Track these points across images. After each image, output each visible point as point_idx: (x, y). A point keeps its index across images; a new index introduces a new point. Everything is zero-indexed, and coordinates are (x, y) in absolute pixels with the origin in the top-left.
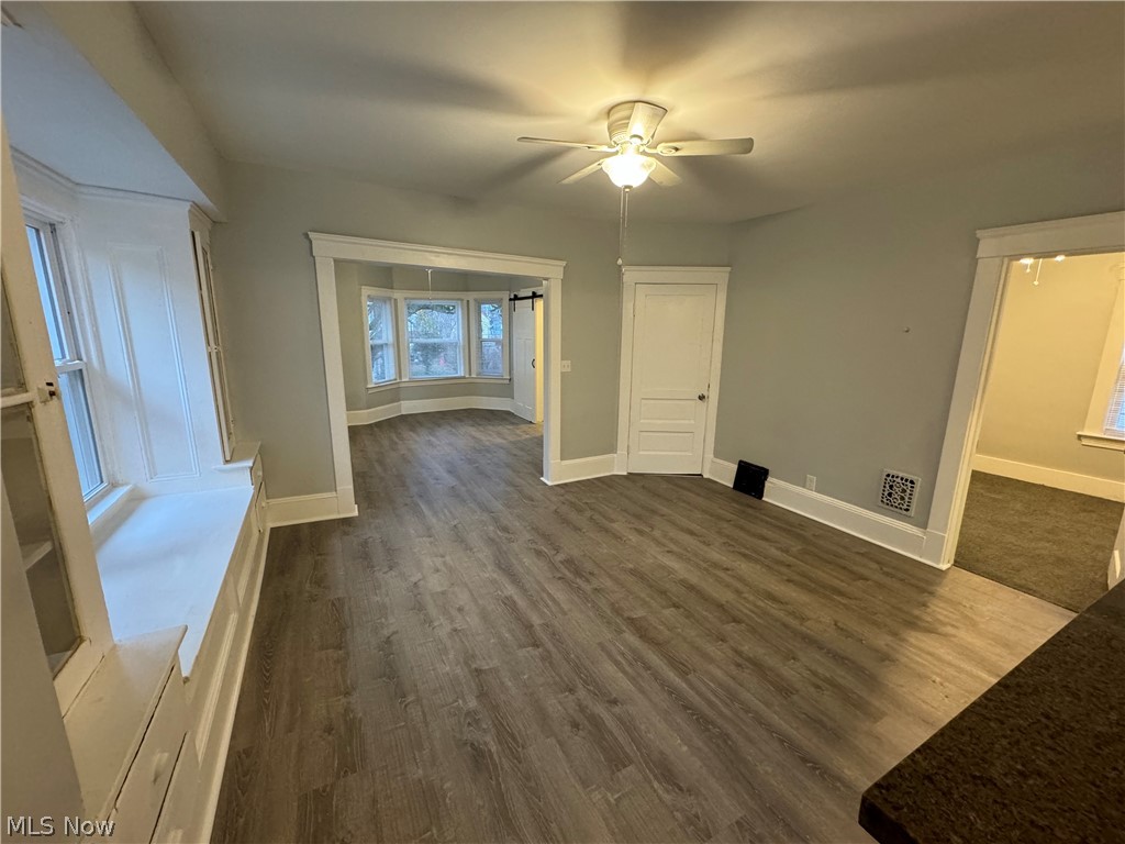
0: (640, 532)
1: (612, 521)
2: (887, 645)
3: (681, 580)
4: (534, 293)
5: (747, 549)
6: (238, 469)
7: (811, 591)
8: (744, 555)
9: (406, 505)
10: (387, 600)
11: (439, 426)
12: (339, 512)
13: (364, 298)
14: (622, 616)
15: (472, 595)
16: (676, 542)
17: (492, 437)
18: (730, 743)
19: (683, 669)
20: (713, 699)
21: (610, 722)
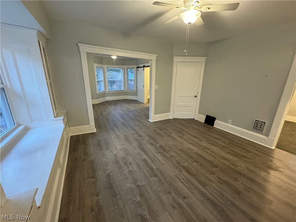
0: (180, 137)
1: (171, 133)
2: (265, 175)
3: (196, 153)
4: (144, 66)
5: (213, 142)
6: (59, 120)
7: (236, 156)
8: (213, 144)
9: (110, 128)
10: (107, 160)
11: (117, 104)
12: (91, 131)
13: (95, 67)
14: (180, 165)
15: (133, 158)
16: (192, 140)
17: (132, 107)
18: (226, 214)
19: (204, 185)
20: (216, 196)
21: (184, 205)
